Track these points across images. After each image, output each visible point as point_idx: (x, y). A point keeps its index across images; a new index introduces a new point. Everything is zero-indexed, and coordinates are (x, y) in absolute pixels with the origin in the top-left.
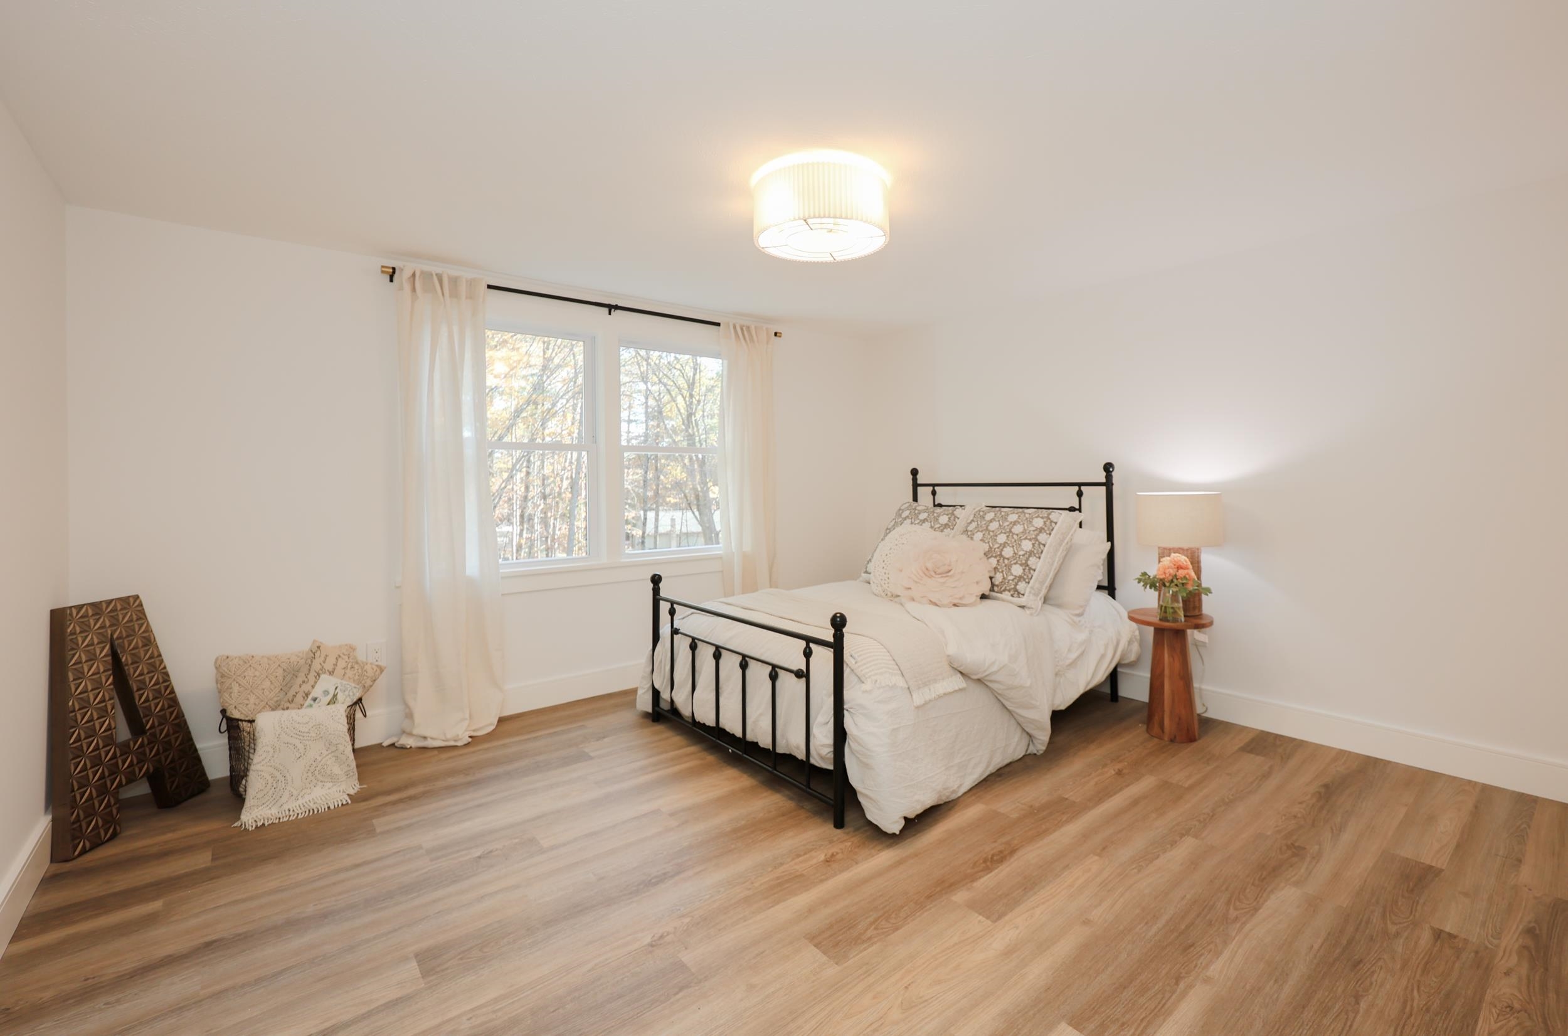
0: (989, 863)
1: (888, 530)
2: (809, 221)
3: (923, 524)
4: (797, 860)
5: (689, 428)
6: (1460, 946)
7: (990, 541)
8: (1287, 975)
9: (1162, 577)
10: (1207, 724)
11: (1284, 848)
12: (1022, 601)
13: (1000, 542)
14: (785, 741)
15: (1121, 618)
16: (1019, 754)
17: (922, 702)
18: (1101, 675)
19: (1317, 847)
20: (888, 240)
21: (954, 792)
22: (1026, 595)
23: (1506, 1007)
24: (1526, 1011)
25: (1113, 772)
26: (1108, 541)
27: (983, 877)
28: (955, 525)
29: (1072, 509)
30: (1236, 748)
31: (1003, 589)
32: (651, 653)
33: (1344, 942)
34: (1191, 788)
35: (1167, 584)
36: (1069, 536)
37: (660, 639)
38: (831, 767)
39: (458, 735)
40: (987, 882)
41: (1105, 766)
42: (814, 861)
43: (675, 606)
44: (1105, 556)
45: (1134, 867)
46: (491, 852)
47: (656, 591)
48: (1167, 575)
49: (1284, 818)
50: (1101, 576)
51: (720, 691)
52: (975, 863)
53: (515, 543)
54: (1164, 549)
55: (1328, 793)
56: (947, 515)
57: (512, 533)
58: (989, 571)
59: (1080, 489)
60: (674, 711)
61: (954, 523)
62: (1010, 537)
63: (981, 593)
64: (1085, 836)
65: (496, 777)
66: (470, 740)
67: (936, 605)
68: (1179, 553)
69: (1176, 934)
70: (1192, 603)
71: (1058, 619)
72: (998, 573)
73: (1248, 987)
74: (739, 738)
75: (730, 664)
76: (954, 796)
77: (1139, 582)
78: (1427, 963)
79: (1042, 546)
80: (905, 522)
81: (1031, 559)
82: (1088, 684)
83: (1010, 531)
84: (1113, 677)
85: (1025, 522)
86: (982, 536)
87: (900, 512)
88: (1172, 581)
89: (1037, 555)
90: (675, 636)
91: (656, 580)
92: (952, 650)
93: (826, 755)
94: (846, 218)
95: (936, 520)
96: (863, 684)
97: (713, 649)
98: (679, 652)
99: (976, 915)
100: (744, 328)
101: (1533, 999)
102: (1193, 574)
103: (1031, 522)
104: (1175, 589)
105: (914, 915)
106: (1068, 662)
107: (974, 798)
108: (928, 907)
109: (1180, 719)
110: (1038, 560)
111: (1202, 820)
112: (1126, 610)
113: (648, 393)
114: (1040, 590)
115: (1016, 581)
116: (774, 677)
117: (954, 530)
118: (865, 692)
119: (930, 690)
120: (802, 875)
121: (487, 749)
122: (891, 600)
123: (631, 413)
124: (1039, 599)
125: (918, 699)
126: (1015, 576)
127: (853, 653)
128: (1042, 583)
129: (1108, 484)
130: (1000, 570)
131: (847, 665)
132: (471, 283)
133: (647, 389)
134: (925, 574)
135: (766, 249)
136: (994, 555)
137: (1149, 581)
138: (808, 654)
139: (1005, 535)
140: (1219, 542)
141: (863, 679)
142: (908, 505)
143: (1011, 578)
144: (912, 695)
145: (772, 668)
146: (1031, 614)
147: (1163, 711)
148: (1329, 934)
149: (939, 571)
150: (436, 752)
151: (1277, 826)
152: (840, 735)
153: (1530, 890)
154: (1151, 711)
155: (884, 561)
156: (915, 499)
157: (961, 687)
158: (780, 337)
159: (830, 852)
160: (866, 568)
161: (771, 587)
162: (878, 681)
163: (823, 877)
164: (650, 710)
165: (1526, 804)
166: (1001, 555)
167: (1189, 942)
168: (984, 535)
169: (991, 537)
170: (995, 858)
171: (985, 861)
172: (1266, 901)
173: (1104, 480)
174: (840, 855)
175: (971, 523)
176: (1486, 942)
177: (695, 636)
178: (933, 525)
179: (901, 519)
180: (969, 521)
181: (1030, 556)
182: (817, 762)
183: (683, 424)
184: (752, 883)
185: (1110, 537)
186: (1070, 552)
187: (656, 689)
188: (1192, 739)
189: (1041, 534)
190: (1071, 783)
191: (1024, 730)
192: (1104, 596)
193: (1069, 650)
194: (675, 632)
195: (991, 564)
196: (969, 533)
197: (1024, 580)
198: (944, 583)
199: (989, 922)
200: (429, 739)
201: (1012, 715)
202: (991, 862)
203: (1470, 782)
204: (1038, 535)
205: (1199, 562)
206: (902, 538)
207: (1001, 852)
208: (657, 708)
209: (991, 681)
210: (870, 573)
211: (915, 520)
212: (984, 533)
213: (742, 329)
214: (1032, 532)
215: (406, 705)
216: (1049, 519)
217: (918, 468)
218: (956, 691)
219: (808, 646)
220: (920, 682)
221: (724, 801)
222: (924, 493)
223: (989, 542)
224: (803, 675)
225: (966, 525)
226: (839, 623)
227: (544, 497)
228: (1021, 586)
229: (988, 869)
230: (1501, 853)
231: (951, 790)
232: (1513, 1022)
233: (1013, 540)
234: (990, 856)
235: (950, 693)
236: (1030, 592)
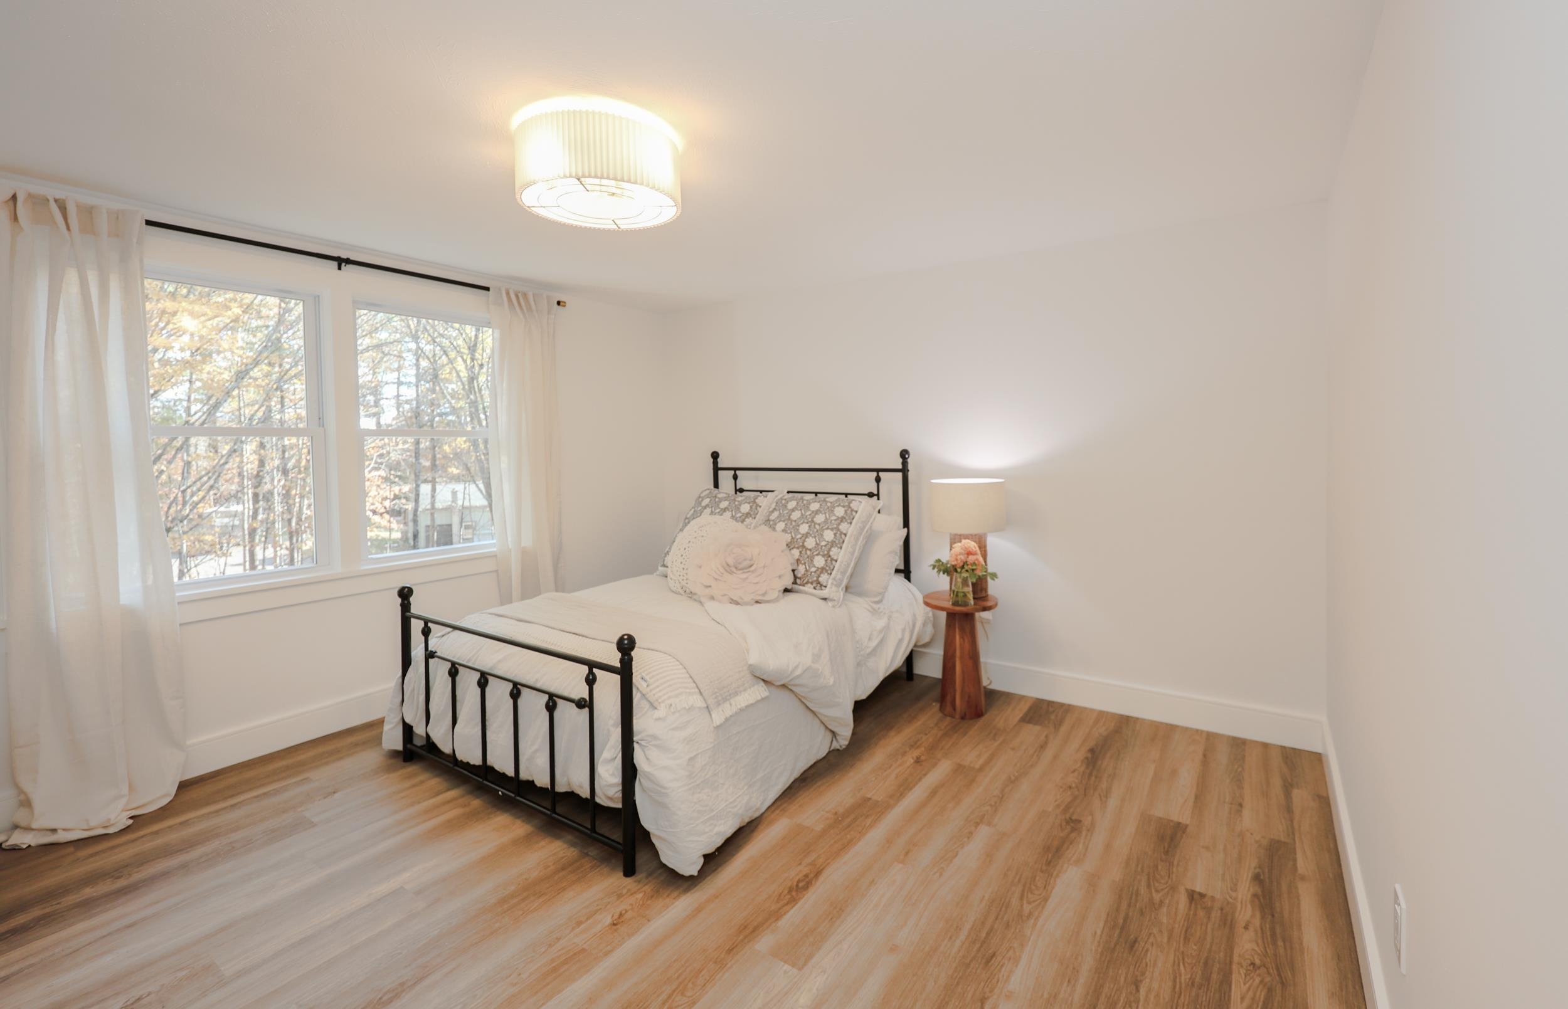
0: (794, 894)
1: (687, 521)
2: (585, 181)
3: (724, 514)
4: (577, 930)
5: (471, 393)
6: (1209, 905)
7: (792, 531)
8: (1078, 972)
9: (953, 563)
10: (992, 696)
11: (1064, 823)
12: (825, 593)
13: (802, 533)
14: (565, 779)
15: (916, 600)
16: (823, 753)
17: (723, 719)
18: (899, 661)
19: (1090, 818)
20: (680, 211)
21: (757, 809)
22: (828, 586)
23: (1250, 965)
24: (1264, 966)
25: (912, 761)
26: (904, 527)
27: (788, 911)
28: (757, 514)
29: (871, 495)
30: (1018, 718)
31: (805, 581)
32: (401, 680)
33: (1121, 921)
34: (981, 769)
35: (959, 570)
36: (870, 523)
37: (412, 663)
38: (619, 806)
39: (109, 819)
40: (793, 916)
41: (904, 754)
42: (599, 927)
43: (430, 625)
44: (902, 543)
45: (935, 870)
46: (139, 999)
47: (405, 607)
48: (959, 562)
49: (1061, 790)
50: (899, 562)
51: (487, 723)
52: (780, 895)
53: (246, 526)
54: (956, 535)
55: (1094, 757)
56: (749, 503)
57: (243, 514)
58: (791, 564)
59: (878, 476)
60: (430, 746)
61: (756, 512)
62: (812, 527)
63: (784, 588)
64: (889, 841)
65: (165, 875)
66: (131, 821)
67: (737, 603)
68: (969, 539)
69: (978, 945)
70: (980, 588)
71: (859, 607)
72: (800, 565)
73: (1046, 996)
74: (512, 777)
75: (498, 693)
76: (757, 814)
77: (934, 569)
78: (1186, 931)
79: (843, 536)
80: (705, 511)
81: (833, 549)
82: (887, 671)
83: (812, 521)
84: (909, 660)
85: (827, 511)
86: (784, 526)
87: (700, 499)
88: (963, 567)
89: (839, 546)
90: (430, 660)
91: (405, 594)
92: (754, 659)
93: (614, 794)
94: (629, 181)
95: (738, 509)
96: (656, 711)
97: (477, 675)
98: (435, 678)
99: (782, 963)
100: (520, 295)
101: (1268, 951)
102: (981, 559)
103: (833, 511)
104: (965, 575)
105: (713, 980)
106: (869, 650)
107: (777, 812)
108: (728, 966)
109: (969, 697)
110: (839, 550)
111: (993, 803)
112: (922, 594)
113: (420, 352)
114: (841, 580)
115: (818, 572)
116: (551, 707)
117: (756, 519)
118: (659, 719)
119: (731, 705)
120: (583, 950)
121: (157, 833)
122: (691, 597)
123: (401, 375)
124: (840, 589)
125: (718, 718)
126: (818, 568)
127: (644, 674)
128: (843, 573)
129: (904, 470)
130: (803, 562)
131: (638, 689)
132: (117, 217)
133: (418, 348)
134: (726, 570)
135: (532, 208)
136: (797, 546)
137: (942, 568)
138: (591, 681)
139: (807, 525)
140: (1004, 524)
141: (656, 704)
142: (708, 492)
143: (813, 569)
144: (711, 715)
145: (549, 697)
146: (834, 607)
147: (955, 691)
148: (1108, 915)
149: (740, 566)
150: (71, 849)
151: (1056, 801)
152: (630, 771)
153: (1252, 834)
154: (944, 687)
155: (682, 556)
156: (716, 485)
157: (763, 696)
158: (564, 306)
159: (618, 911)
160: (664, 560)
161: (557, 590)
162: (673, 705)
163: (609, 948)
164: (400, 747)
165: (1239, 745)
166: (803, 546)
167: (990, 952)
168: (786, 524)
169: (793, 527)
170: (801, 885)
171: (790, 891)
172: (1053, 888)
173: (900, 467)
174: (629, 913)
175: (773, 512)
176: (1228, 897)
177: (455, 660)
178: (734, 514)
179: (700, 508)
180: (771, 510)
181: (831, 547)
182: (603, 801)
183: (464, 389)
184: (520, 974)
185: (906, 524)
186: (870, 538)
187: (408, 724)
188: (978, 714)
189: (842, 524)
190: (874, 779)
191: (827, 728)
192: (901, 578)
193: (870, 639)
194: (430, 655)
195: (793, 555)
196: (771, 523)
197: (827, 571)
198: (747, 578)
199: (795, 971)
200: (59, 831)
201: (816, 716)
202: (797, 891)
203: (1197, 731)
204: (839, 524)
205: (985, 547)
206: (701, 530)
207: (806, 876)
208: (409, 746)
209: (795, 685)
210: (667, 567)
211: (715, 510)
212: (786, 522)
213: (517, 296)
214: (833, 521)
215: (21, 791)
216: (850, 507)
217: (720, 454)
218: (758, 702)
219: (591, 672)
220: (720, 698)
221: (490, 862)
222: (725, 477)
223: (791, 533)
224: (586, 704)
225: (768, 514)
226: (626, 646)
227: (285, 472)
228: (823, 578)
229: (793, 901)
230: (1227, 800)
231: (755, 809)
232: (1258, 980)
233: (815, 530)
234: (795, 884)
235: (752, 705)
236: (832, 584)
